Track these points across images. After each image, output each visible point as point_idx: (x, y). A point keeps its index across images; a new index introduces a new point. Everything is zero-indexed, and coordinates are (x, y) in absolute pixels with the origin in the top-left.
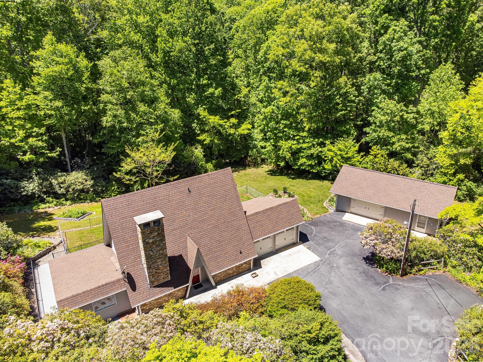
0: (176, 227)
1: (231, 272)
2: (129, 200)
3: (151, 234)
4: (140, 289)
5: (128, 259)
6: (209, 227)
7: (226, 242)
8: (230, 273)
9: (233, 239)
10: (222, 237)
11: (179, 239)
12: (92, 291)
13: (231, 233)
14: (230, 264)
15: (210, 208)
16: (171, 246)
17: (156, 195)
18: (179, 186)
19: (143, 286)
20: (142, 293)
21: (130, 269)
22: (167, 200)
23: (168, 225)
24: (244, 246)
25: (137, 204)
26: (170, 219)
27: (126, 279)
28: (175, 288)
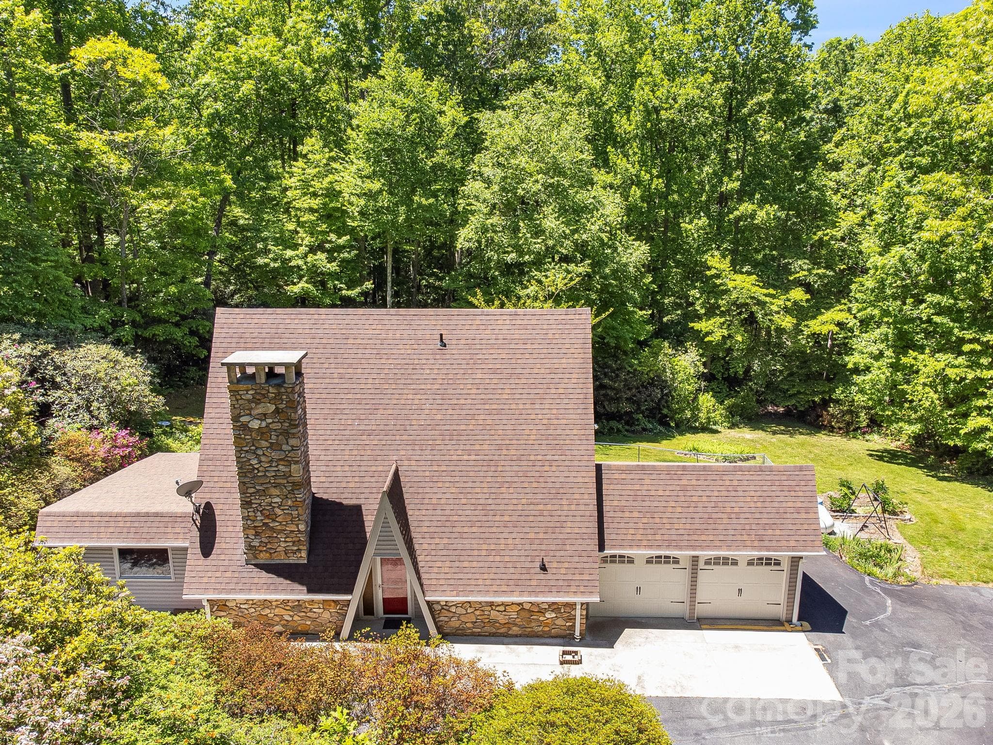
0: (374, 428)
1: (502, 619)
2: (281, 326)
3: (257, 404)
4: (223, 557)
5: (221, 468)
6: (466, 457)
7: (507, 518)
8: (497, 622)
9: (531, 518)
10: (498, 501)
11: (370, 463)
12: (120, 519)
13: (530, 496)
14: (495, 588)
15: (487, 407)
16: (340, 474)
17: (351, 332)
18: (419, 322)
19: (231, 551)
20: (222, 568)
21: (217, 495)
22: (375, 351)
23: (354, 417)
24: (562, 553)
25: (294, 341)
26: (364, 402)
27: (197, 517)
28: (310, 591)
